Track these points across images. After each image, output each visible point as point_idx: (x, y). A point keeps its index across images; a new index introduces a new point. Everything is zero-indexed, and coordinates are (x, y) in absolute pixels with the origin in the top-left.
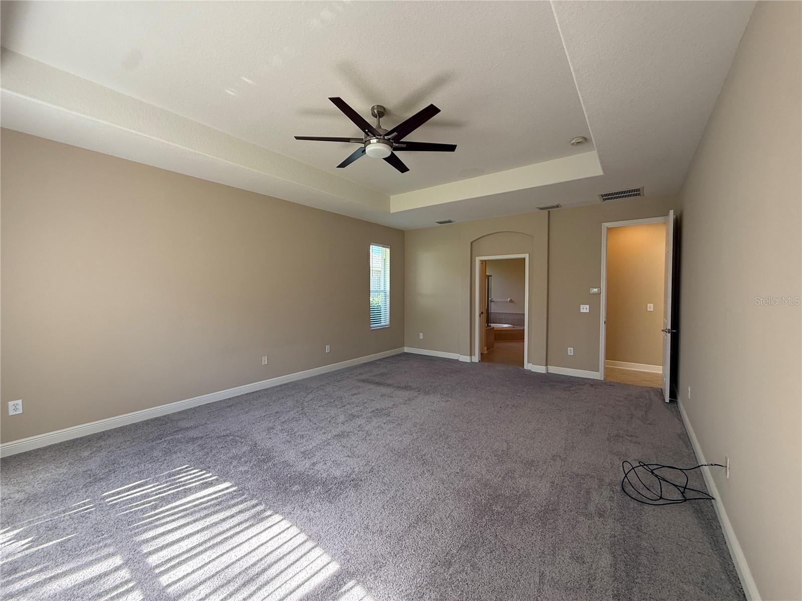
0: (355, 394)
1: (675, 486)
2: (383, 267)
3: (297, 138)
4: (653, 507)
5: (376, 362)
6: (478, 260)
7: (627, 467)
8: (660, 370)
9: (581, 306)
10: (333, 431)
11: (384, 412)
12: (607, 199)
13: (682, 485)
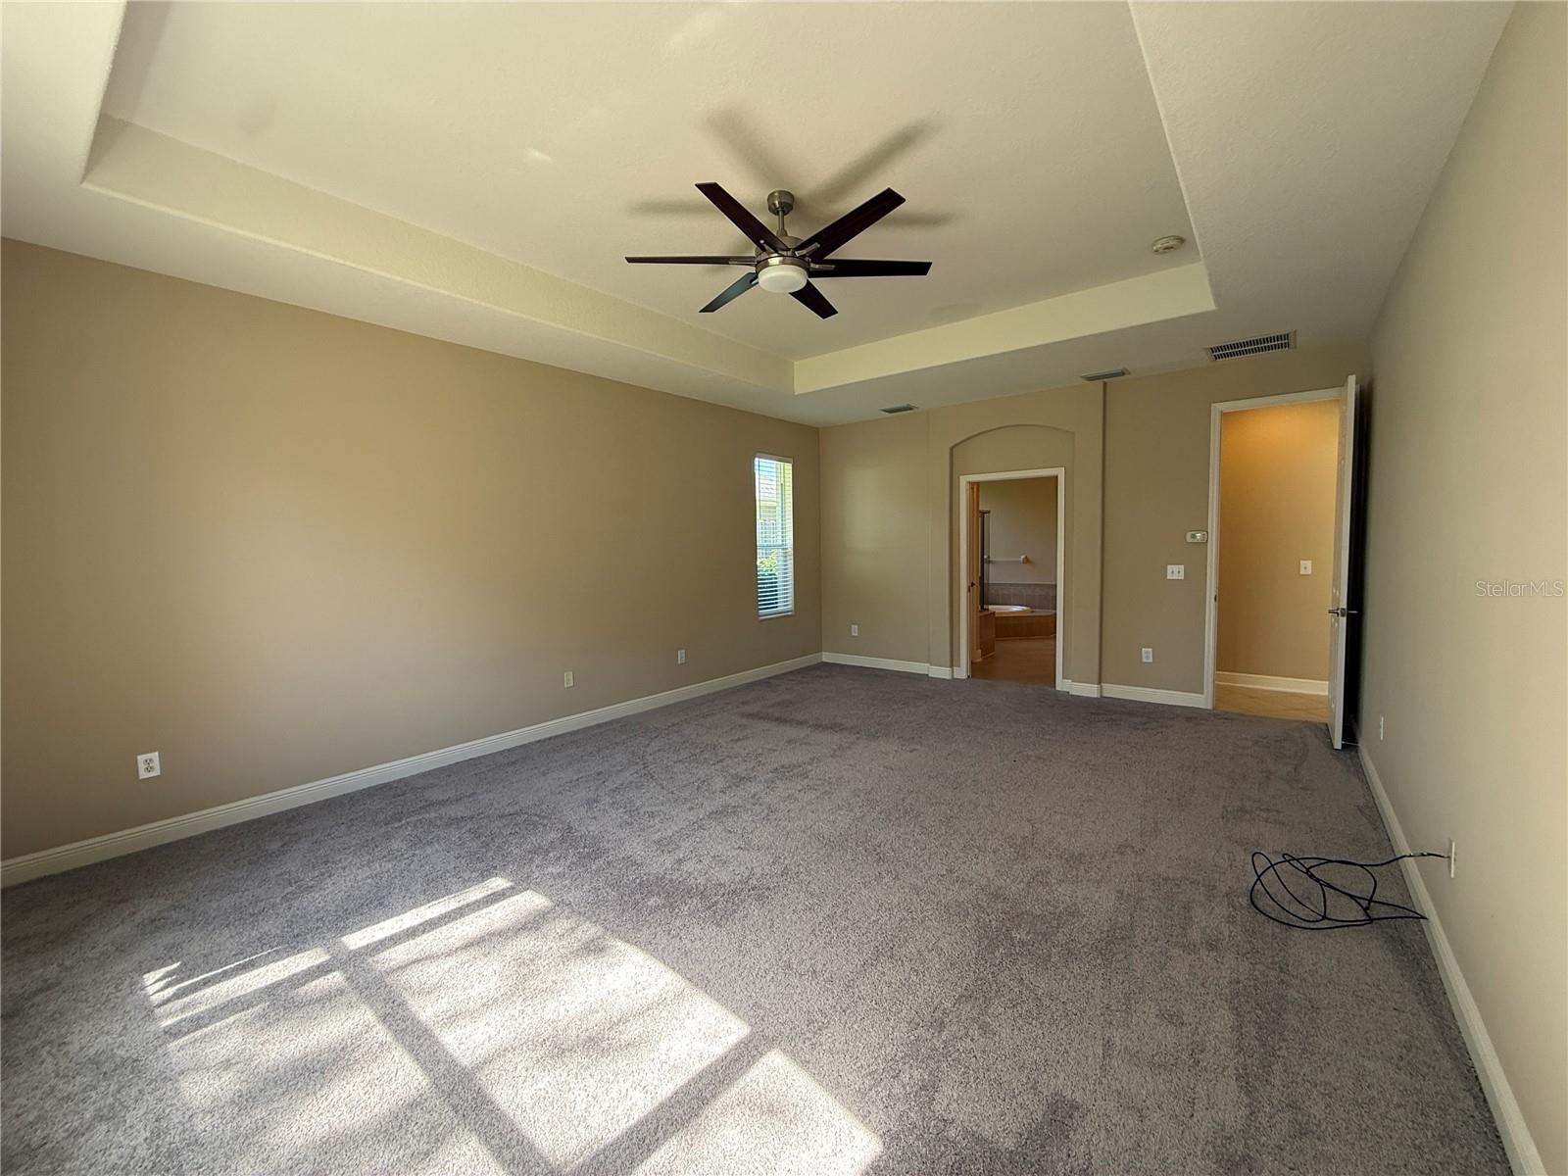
0: (739, 739)
1: (1352, 897)
2: (780, 500)
3: (630, 260)
4: (1309, 932)
5: (771, 681)
6: (964, 481)
7: (1262, 863)
8: (1324, 690)
9: (1169, 567)
10: (706, 804)
11: (795, 771)
12: (1221, 356)
13: (1364, 895)
